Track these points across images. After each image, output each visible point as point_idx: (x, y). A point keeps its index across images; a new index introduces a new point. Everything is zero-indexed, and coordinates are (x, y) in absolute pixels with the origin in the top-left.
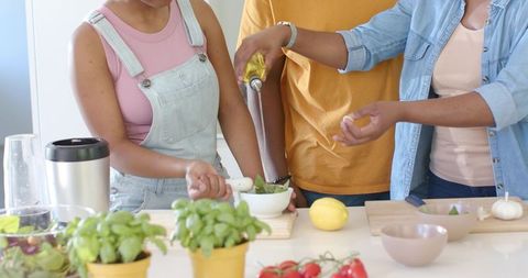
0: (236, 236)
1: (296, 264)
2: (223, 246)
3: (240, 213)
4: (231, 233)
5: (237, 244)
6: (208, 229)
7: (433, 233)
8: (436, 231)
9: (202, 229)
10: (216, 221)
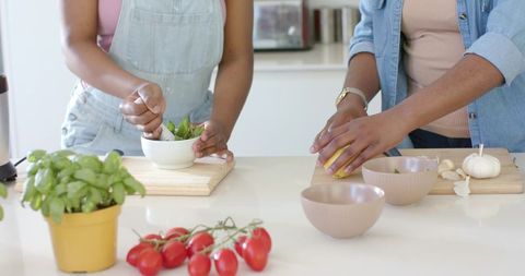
0: (97, 198)
1: (186, 232)
2: (80, 211)
3: (107, 168)
4: (89, 194)
5: (100, 207)
6: (60, 189)
7: (369, 195)
8: (373, 193)
9: (53, 188)
10: (72, 178)
